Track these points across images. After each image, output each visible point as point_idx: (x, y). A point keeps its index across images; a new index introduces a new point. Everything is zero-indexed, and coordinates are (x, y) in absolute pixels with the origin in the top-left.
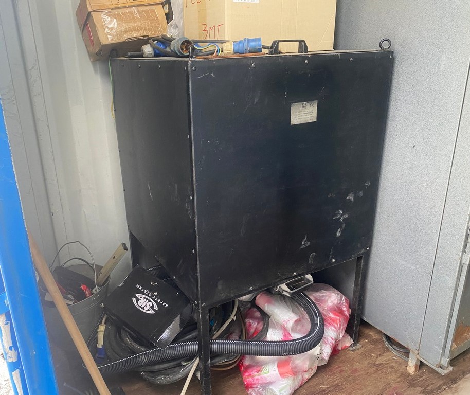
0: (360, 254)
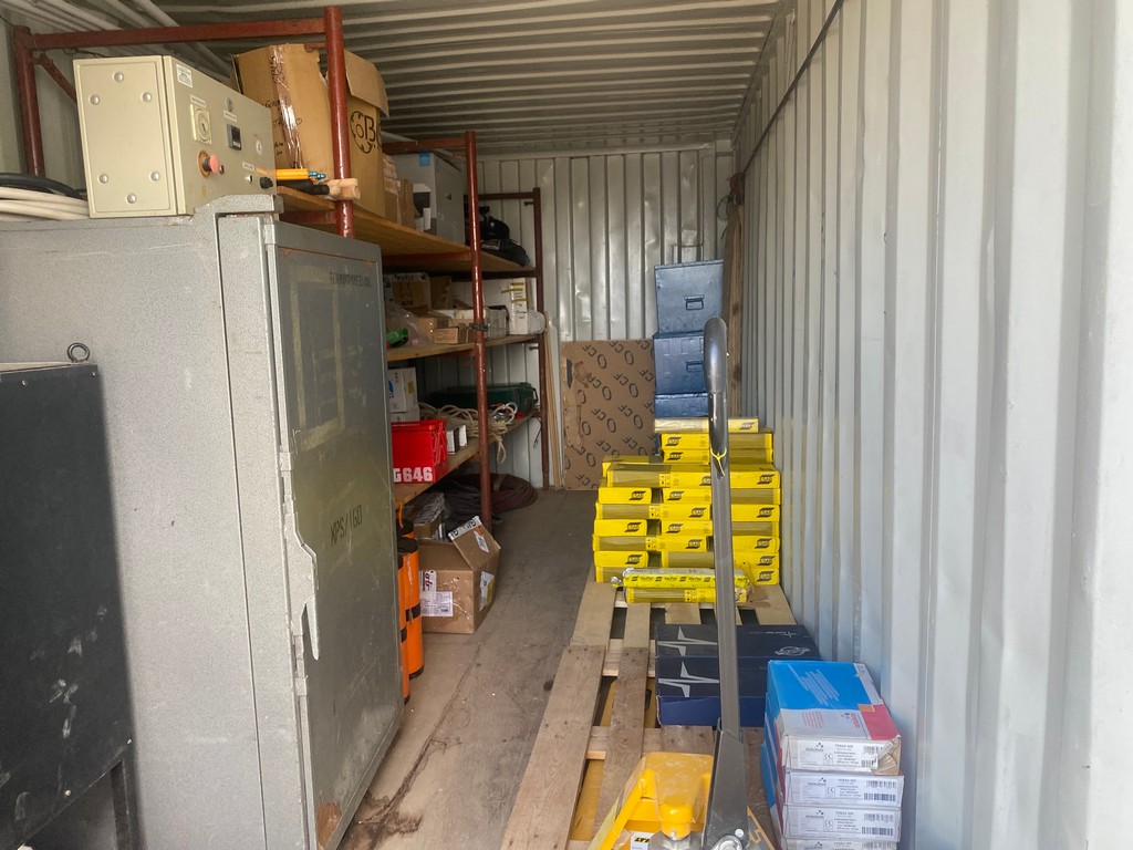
0: (117, 759)
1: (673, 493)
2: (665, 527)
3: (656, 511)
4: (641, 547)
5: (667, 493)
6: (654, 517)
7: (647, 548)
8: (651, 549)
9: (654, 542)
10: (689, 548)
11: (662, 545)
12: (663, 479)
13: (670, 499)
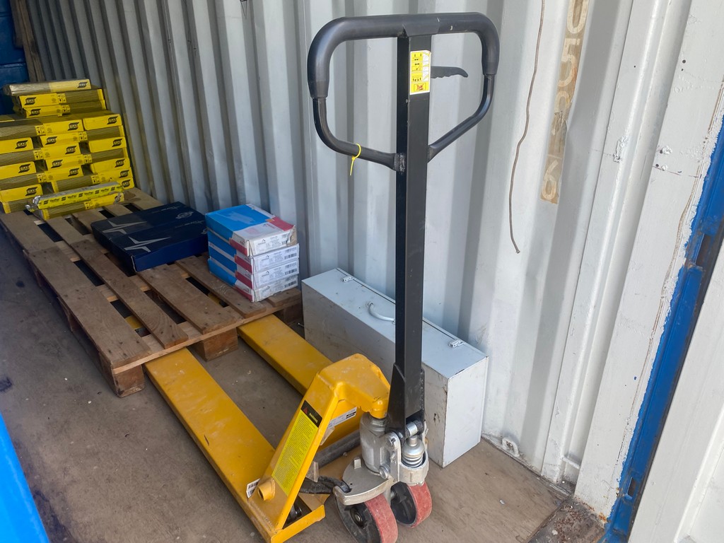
1: (49, 138)
2: (49, 165)
3: (39, 154)
4: (35, 181)
5: (44, 140)
6: (39, 158)
7: (40, 182)
8: (42, 181)
9: (44, 176)
10: (70, 175)
11: (51, 177)
12: (38, 129)
13: (48, 144)
